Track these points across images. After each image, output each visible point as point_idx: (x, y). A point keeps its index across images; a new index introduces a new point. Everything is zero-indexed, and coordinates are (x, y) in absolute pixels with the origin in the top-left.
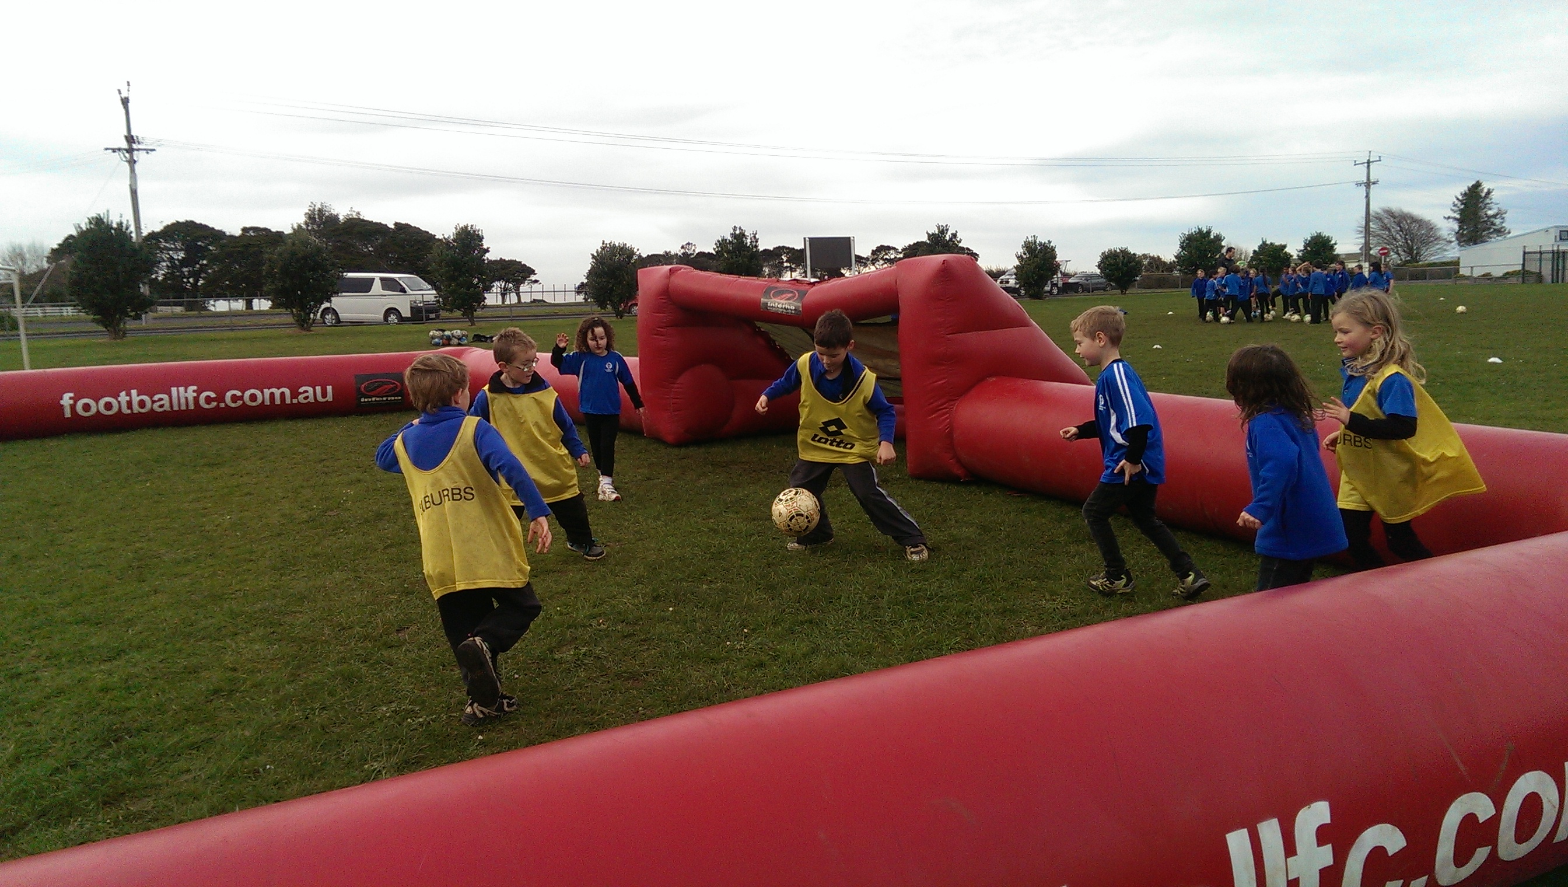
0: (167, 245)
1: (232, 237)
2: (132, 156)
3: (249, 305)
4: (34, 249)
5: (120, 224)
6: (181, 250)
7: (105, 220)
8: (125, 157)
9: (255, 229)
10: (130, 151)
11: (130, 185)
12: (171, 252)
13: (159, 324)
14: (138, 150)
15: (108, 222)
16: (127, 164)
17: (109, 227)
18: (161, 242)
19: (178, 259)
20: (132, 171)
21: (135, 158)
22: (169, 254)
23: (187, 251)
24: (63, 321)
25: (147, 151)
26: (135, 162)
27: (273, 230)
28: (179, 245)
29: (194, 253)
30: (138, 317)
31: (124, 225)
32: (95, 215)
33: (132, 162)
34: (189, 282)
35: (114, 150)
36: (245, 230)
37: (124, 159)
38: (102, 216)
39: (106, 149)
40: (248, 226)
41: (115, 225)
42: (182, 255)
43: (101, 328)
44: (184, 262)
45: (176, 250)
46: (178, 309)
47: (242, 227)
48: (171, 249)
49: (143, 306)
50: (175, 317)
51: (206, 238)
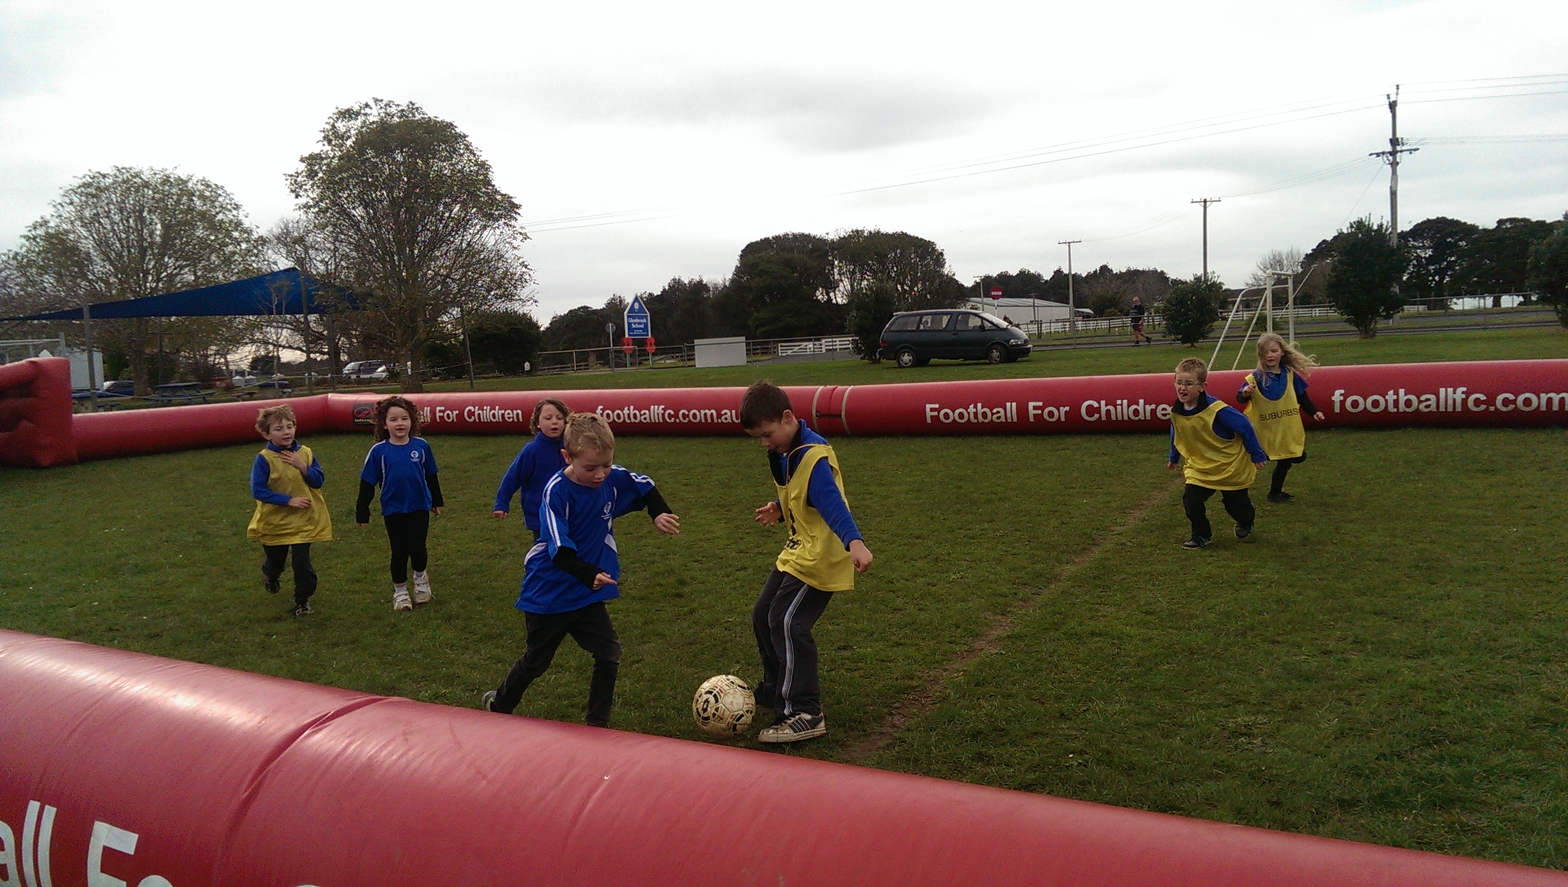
0: (1416, 244)
1: (1485, 230)
2: (1395, 159)
3: (1497, 302)
4: (1291, 255)
5: (1381, 226)
6: (1429, 248)
7: (1367, 223)
8: (1388, 160)
9: (1512, 220)
10: (1393, 153)
11: (1391, 187)
12: (1419, 251)
13: (1406, 324)
14: (1401, 151)
15: (1369, 225)
16: (1389, 166)
17: (1369, 229)
18: (1409, 241)
19: (1425, 258)
20: (1394, 173)
21: (1398, 160)
22: (1416, 253)
23: (1435, 248)
24: (1315, 322)
25: (1411, 151)
26: (1398, 163)
27: (1534, 220)
28: (1427, 243)
29: (1441, 250)
30: (1388, 317)
31: (1384, 227)
32: (1356, 220)
33: (1394, 164)
34: (1434, 280)
35: (1378, 155)
36: (1501, 222)
37: (1387, 162)
38: (1364, 220)
39: (1371, 155)
40: (1505, 217)
41: (1375, 227)
42: (1429, 252)
43: (1353, 328)
44: (1430, 260)
45: (1424, 248)
46: (1421, 308)
47: (1498, 220)
48: (1419, 248)
49: (1394, 305)
50: (1419, 316)
51: (1456, 233)
